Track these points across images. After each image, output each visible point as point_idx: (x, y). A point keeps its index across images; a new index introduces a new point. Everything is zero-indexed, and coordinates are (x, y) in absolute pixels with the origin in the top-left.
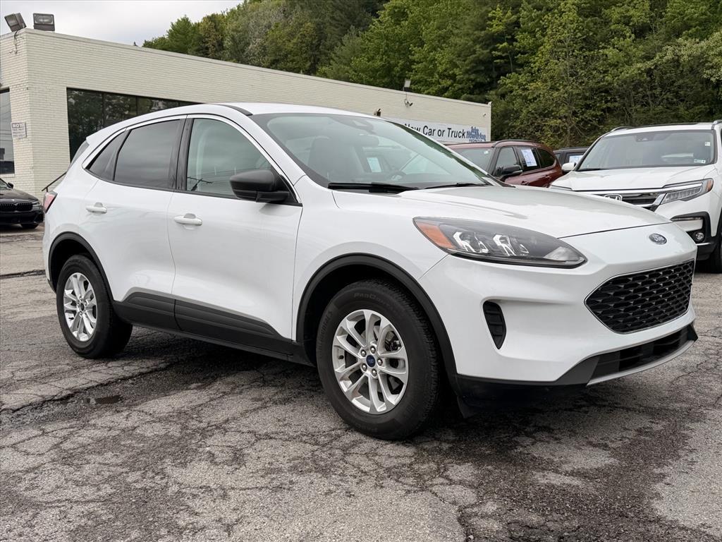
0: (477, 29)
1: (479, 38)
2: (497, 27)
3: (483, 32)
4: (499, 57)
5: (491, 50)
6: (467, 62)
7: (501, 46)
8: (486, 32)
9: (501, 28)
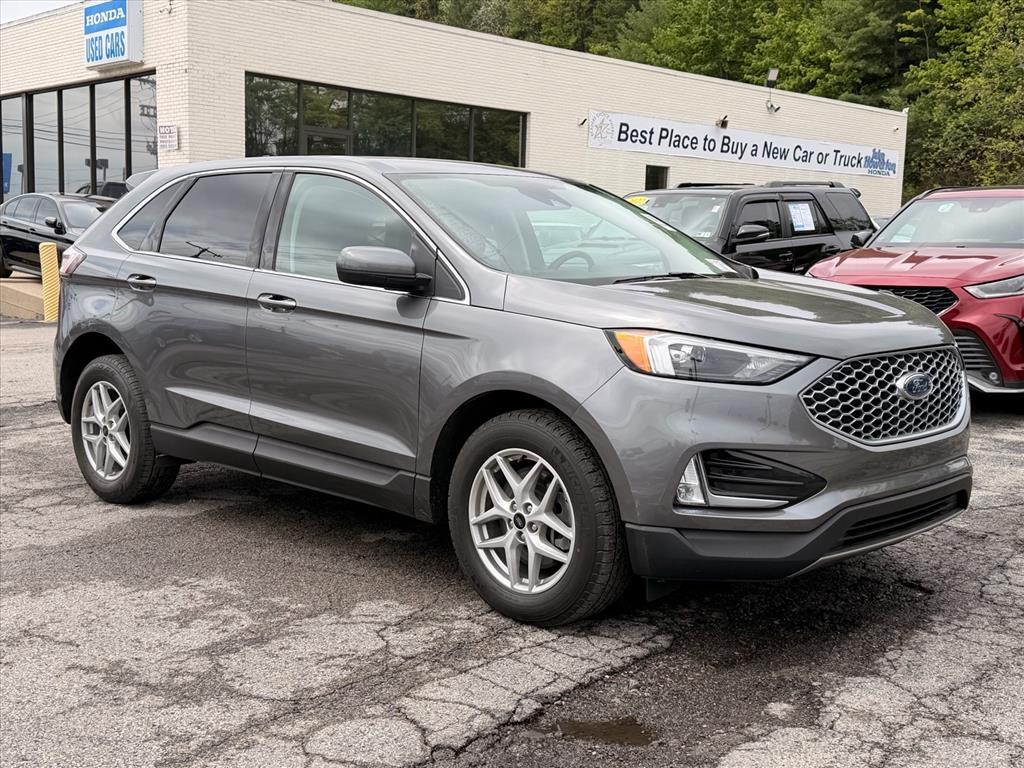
4: (909, 34)
5: (896, 21)
6: (852, 39)
7: (911, 15)
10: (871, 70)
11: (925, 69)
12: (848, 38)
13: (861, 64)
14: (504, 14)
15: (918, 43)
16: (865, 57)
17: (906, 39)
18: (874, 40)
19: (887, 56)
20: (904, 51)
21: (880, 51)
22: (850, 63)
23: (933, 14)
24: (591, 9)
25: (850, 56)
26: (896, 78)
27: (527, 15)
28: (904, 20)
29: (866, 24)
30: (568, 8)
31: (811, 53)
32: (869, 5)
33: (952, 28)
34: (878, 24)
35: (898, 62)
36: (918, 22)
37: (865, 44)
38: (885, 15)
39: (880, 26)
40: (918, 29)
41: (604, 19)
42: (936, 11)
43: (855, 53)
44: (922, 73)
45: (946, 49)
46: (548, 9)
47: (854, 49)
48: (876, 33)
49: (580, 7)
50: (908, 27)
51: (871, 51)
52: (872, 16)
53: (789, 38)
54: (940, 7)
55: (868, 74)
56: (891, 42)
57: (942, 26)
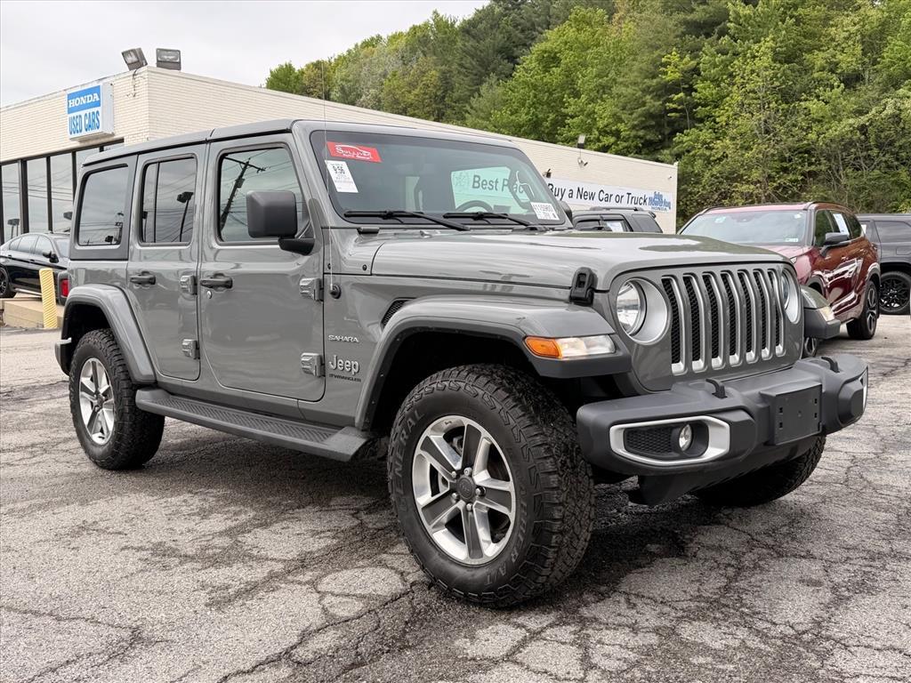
0: (646, 77)
1: (649, 88)
2: (672, 75)
3: (655, 81)
4: (675, 110)
5: (665, 102)
6: (635, 115)
7: (676, 97)
8: (658, 80)
9: (677, 75)
10: (648, 137)
11: (687, 135)
12: (631, 114)
13: (641, 133)
14: (379, 101)
15: (681, 117)
16: (643, 128)
17: (673, 114)
18: (650, 116)
19: (659, 126)
20: (671, 123)
21: (653, 123)
22: (634, 133)
23: (691, 95)
24: (444, 97)
25: (634, 127)
26: (666, 143)
27: (397, 102)
28: (671, 101)
29: (644, 104)
30: (427, 96)
31: (606, 126)
32: (646, 91)
33: (705, 105)
34: (652, 104)
35: (667, 131)
36: (680, 102)
37: (644, 119)
38: (659, 97)
39: (654, 106)
40: (679, 108)
41: (454, 104)
42: (693, 94)
43: (636, 125)
44: (685, 139)
45: (701, 121)
46: (413, 97)
47: (636, 123)
48: (652, 110)
49: (436, 96)
50: (674, 106)
51: (647, 124)
52: (648, 98)
53: (589, 115)
54: (696, 91)
55: (646, 140)
56: (662, 116)
57: (698, 105)
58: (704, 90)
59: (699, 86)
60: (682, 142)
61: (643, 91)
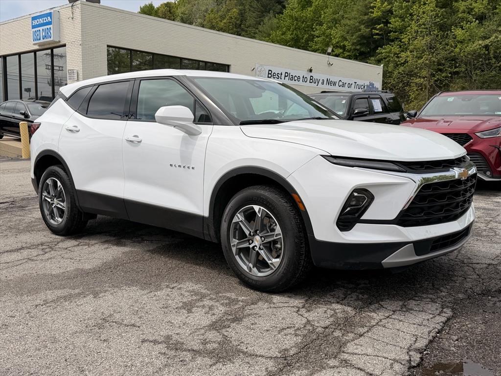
0: (361, 15)
1: (362, 21)
2: (376, 14)
3: (366, 17)
4: (377, 34)
5: (372, 29)
6: (354, 37)
7: (379, 27)
8: (368, 16)
9: (380, 13)
10: (362, 49)
11: (385, 49)
12: (352, 36)
13: (358, 47)
15: (381, 38)
16: (360, 44)
17: (376, 37)
18: (362, 37)
19: (368, 44)
20: (375, 41)
21: (365, 42)
22: (354, 47)
23: (387, 26)
24: (240, 25)
25: (353, 44)
26: (372, 53)
28: (375, 29)
29: (360, 30)
30: (231, 24)
31: (338, 43)
32: (361, 23)
33: (395, 32)
34: (365, 30)
35: (373, 46)
36: (381, 29)
37: (360, 39)
38: (367, 27)
39: (366, 31)
40: (380, 33)
43: (355, 43)
44: (384, 51)
45: (393, 41)
47: (355, 41)
48: (364, 34)
49: (236, 24)
50: (377, 32)
51: (362, 42)
52: (362, 27)
53: (327, 36)
54: (390, 23)
55: (360, 52)
56: (369, 38)
57: (391, 31)
58: (395, 23)
59: (392, 20)
60: (382, 53)
61: (359, 23)
